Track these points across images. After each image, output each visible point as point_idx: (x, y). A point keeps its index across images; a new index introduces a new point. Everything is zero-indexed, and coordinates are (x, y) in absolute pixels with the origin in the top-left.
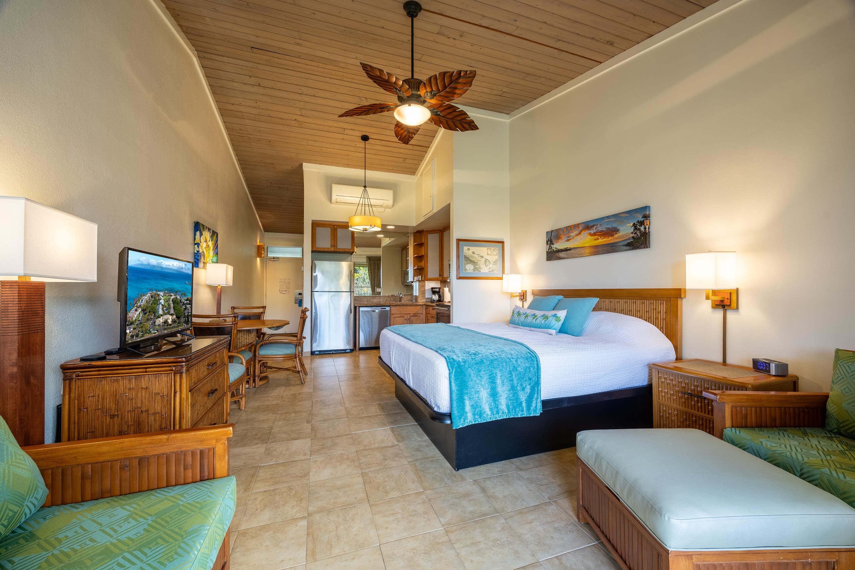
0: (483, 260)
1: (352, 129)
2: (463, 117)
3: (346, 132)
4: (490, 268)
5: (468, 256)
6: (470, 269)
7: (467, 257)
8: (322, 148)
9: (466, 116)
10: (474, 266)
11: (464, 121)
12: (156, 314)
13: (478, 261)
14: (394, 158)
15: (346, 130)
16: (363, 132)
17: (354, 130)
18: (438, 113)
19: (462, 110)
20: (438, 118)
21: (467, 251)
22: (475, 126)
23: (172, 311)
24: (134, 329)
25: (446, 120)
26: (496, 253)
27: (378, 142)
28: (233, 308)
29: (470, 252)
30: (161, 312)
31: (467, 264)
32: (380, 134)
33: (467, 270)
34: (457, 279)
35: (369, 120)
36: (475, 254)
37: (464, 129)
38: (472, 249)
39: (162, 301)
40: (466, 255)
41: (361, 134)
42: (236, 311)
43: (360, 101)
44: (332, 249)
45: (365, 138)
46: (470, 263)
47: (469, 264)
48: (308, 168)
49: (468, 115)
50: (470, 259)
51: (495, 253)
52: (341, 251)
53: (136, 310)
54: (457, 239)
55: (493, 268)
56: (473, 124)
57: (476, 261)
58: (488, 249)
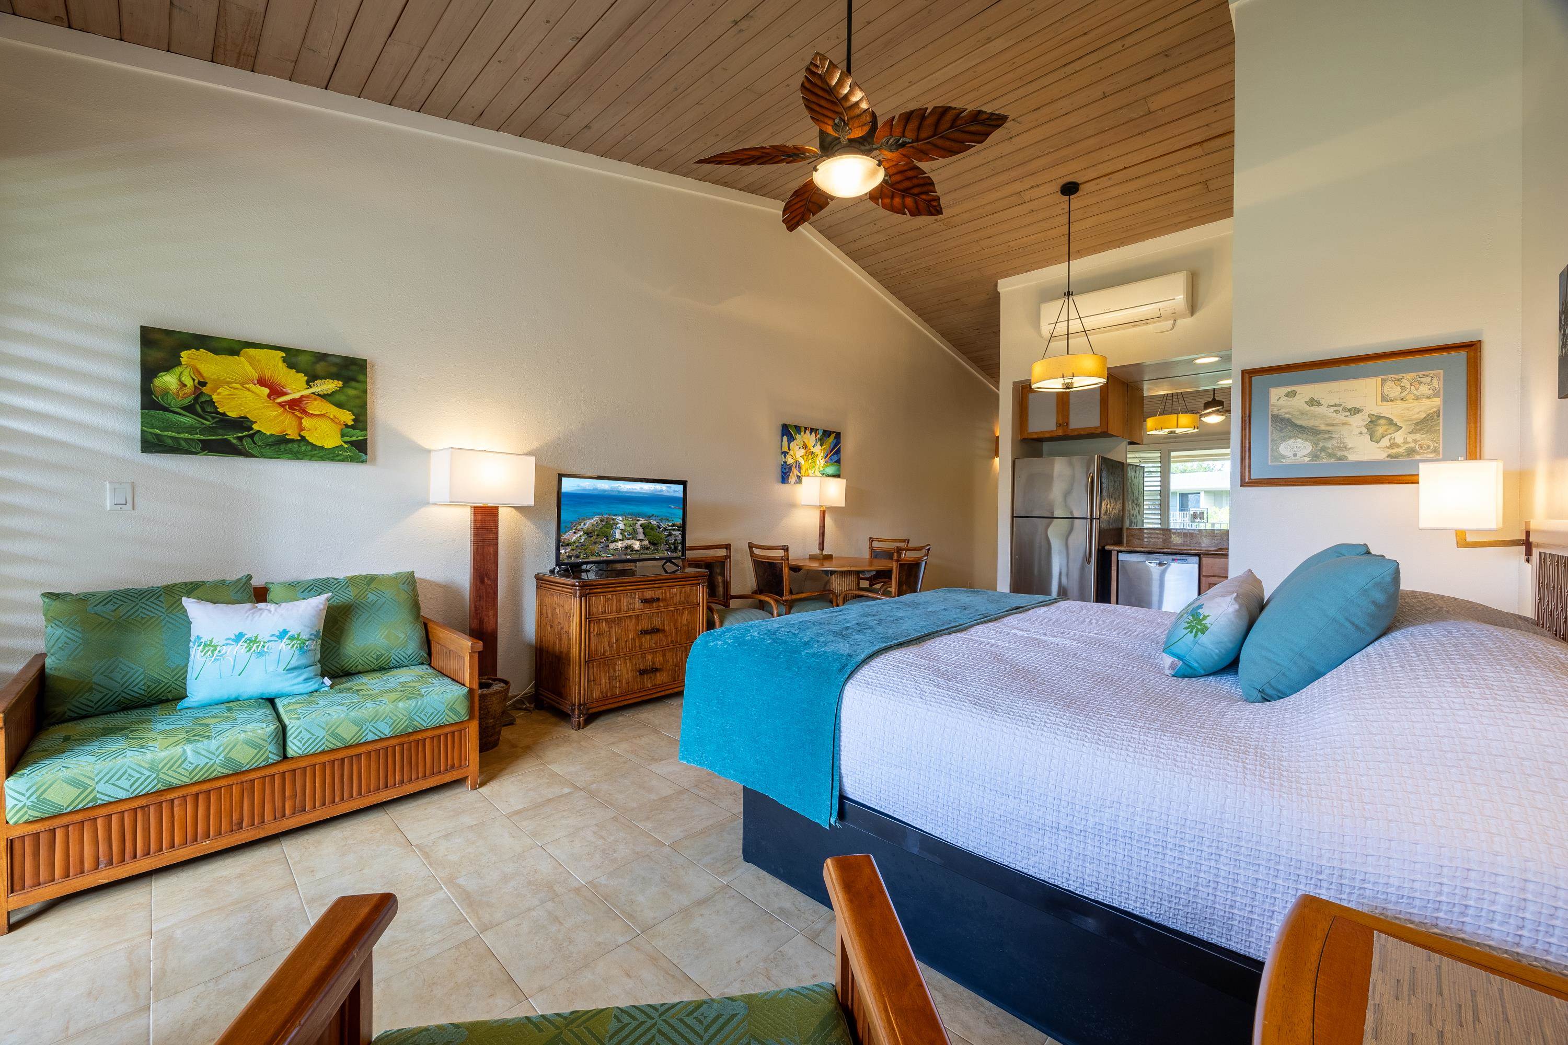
0: (1359, 421)
1: (1032, 187)
2: (949, 117)
3: (1027, 198)
4: (1393, 445)
5: (1287, 416)
6: (1295, 455)
7: (1283, 420)
8: (1008, 244)
9: (952, 113)
10: (1316, 444)
11: (959, 122)
12: (610, 538)
13: (1334, 425)
14: (1173, 194)
15: (1022, 194)
16: (1058, 181)
17: (1038, 186)
18: (901, 141)
19: (934, 108)
20: (911, 150)
21: (1283, 401)
22: (995, 117)
23: (641, 536)
24: (572, 550)
25: (928, 143)
26: (1433, 389)
27: (1105, 182)
28: (871, 540)
29: (1299, 402)
30: (618, 535)
31: (1284, 439)
32: (1095, 165)
33: (1284, 457)
34: (1242, 485)
35: (1050, 153)
36: (1319, 404)
37: (982, 137)
38: (1306, 391)
39: (621, 526)
40: (1282, 412)
41: (1056, 187)
42: (875, 544)
43: (1007, 131)
44: (1060, 433)
45: (1070, 189)
46: (1296, 437)
47: (1290, 438)
48: (1008, 287)
49: (955, 108)
50: (1298, 423)
51: (1424, 390)
52: (1077, 433)
53: (575, 533)
54: (1243, 372)
55: (1413, 445)
56: (985, 116)
57: (1323, 428)
58: (1383, 382)
